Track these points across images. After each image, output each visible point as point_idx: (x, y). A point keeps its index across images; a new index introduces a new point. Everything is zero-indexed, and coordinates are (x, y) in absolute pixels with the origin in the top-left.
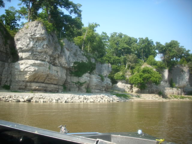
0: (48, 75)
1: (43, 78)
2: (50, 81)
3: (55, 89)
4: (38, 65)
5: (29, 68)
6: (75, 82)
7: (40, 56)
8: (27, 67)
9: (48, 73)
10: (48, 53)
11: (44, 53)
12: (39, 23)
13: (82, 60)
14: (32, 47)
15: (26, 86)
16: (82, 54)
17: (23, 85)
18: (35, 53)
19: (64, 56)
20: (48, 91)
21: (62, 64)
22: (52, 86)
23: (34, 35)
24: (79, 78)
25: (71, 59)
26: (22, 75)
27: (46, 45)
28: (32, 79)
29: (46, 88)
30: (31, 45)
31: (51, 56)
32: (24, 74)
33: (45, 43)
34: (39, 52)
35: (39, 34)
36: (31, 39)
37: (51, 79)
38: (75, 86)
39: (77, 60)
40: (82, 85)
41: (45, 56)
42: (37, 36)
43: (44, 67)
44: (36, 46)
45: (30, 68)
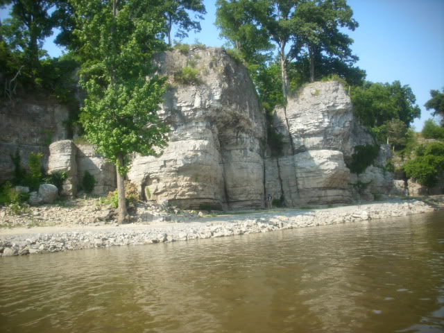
6: (353, 183)
7: (335, 141)
8: (323, 163)
12: (338, 85)
14: (326, 128)
15: (320, 197)
16: (364, 130)
17: (315, 195)
18: (330, 136)
23: (333, 106)
24: (361, 175)
26: (311, 178)
30: (326, 124)
32: (315, 176)
34: (335, 135)
35: (342, 103)
36: (326, 114)
38: (354, 190)
39: (360, 142)
40: (366, 188)
42: (338, 108)
44: (333, 124)
45: (328, 165)
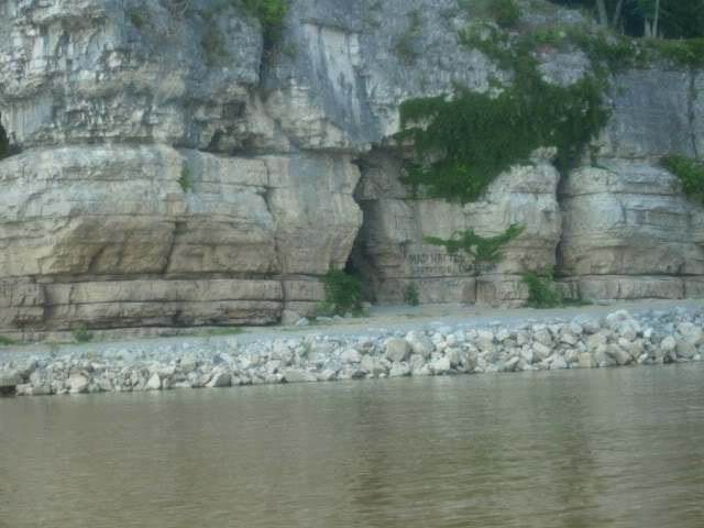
0: (180, 227)
1: (148, 244)
2: (207, 259)
3: (247, 305)
4: (98, 173)
5: (46, 197)
7: (104, 117)
8: (35, 196)
9: (177, 209)
10: (156, 95)
11: (124, 94)
13: (457, 86)
15: (49, 306)
17: (29, 301)
18: (73, 102)
19: (300, 82)
20: (197, 322)
21: (300, 134)
22: (223, 287)
24: (470, 206)
25: (378, 87)
26: (22, 243)
27: (119, 50)
28: (75, 262)
29: (174, 306)
31: (187, 103)
32: (28, 237)
33: (110, 38)
34: (92, 99)
37: (214, 246)
38: (448, 263)
39: (423, 84)
40: (499, 258)
41: (139, 114)
43: (140, 183)
44: (69, 62)
45: (50, 201)
